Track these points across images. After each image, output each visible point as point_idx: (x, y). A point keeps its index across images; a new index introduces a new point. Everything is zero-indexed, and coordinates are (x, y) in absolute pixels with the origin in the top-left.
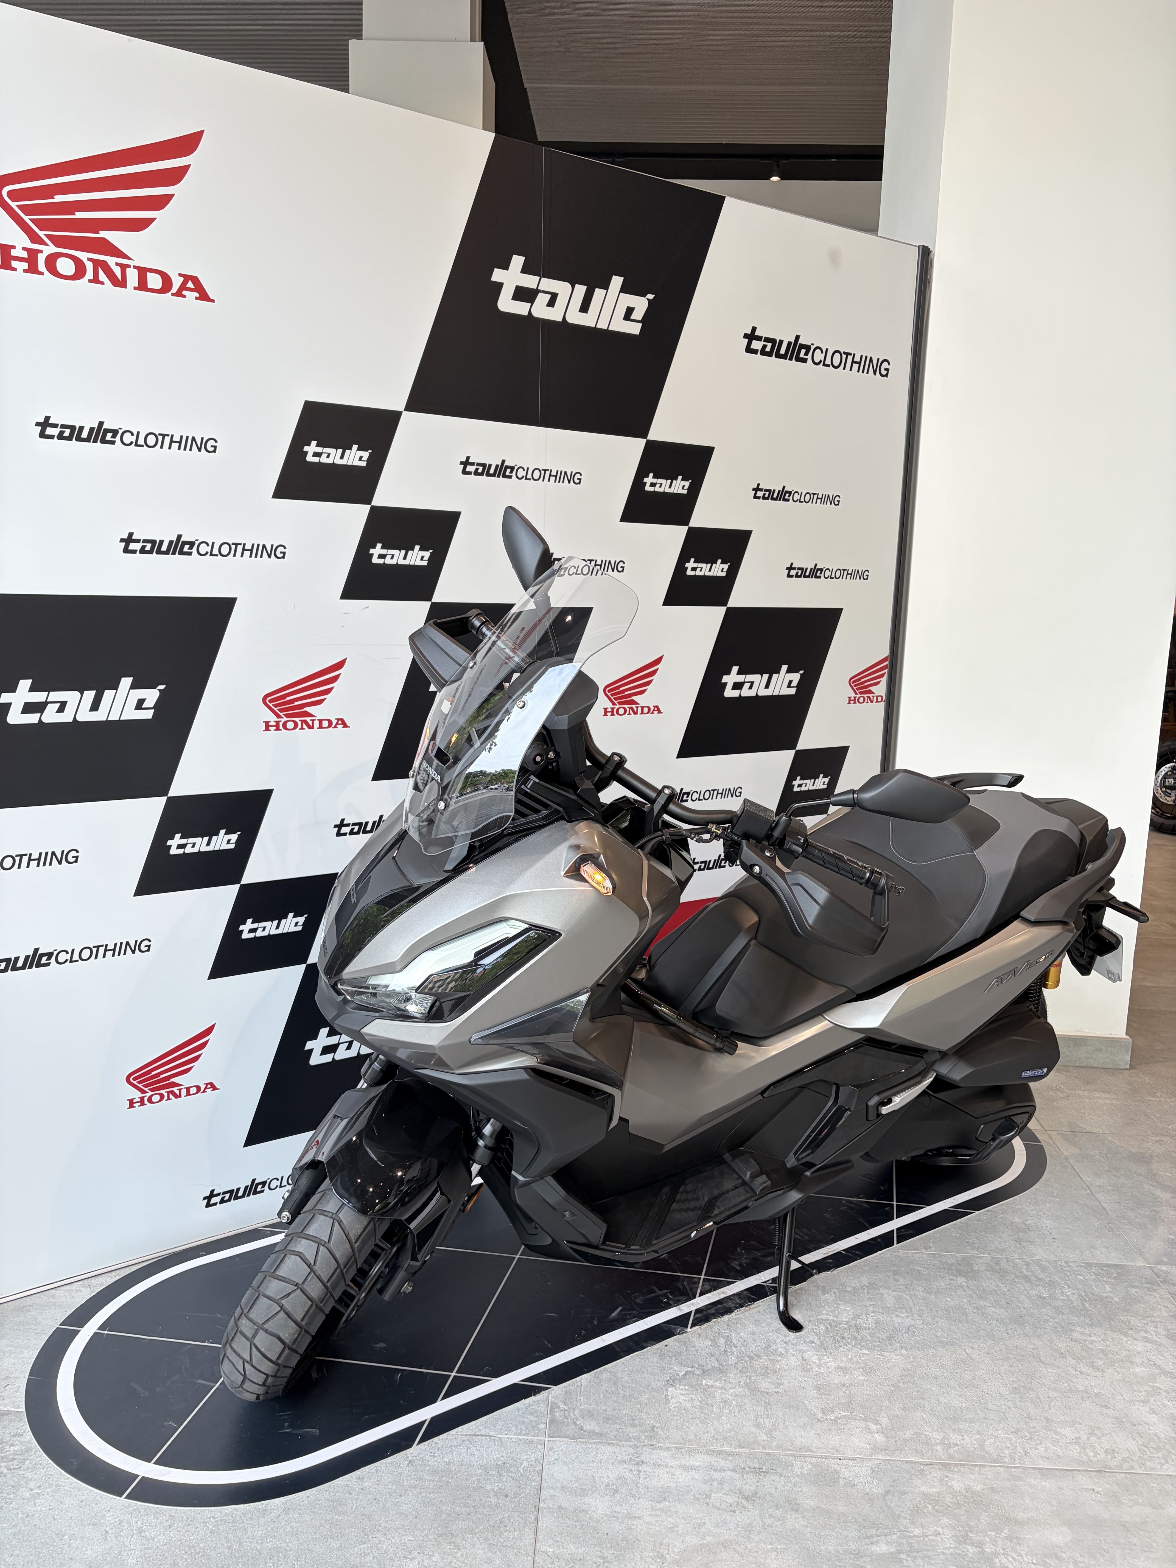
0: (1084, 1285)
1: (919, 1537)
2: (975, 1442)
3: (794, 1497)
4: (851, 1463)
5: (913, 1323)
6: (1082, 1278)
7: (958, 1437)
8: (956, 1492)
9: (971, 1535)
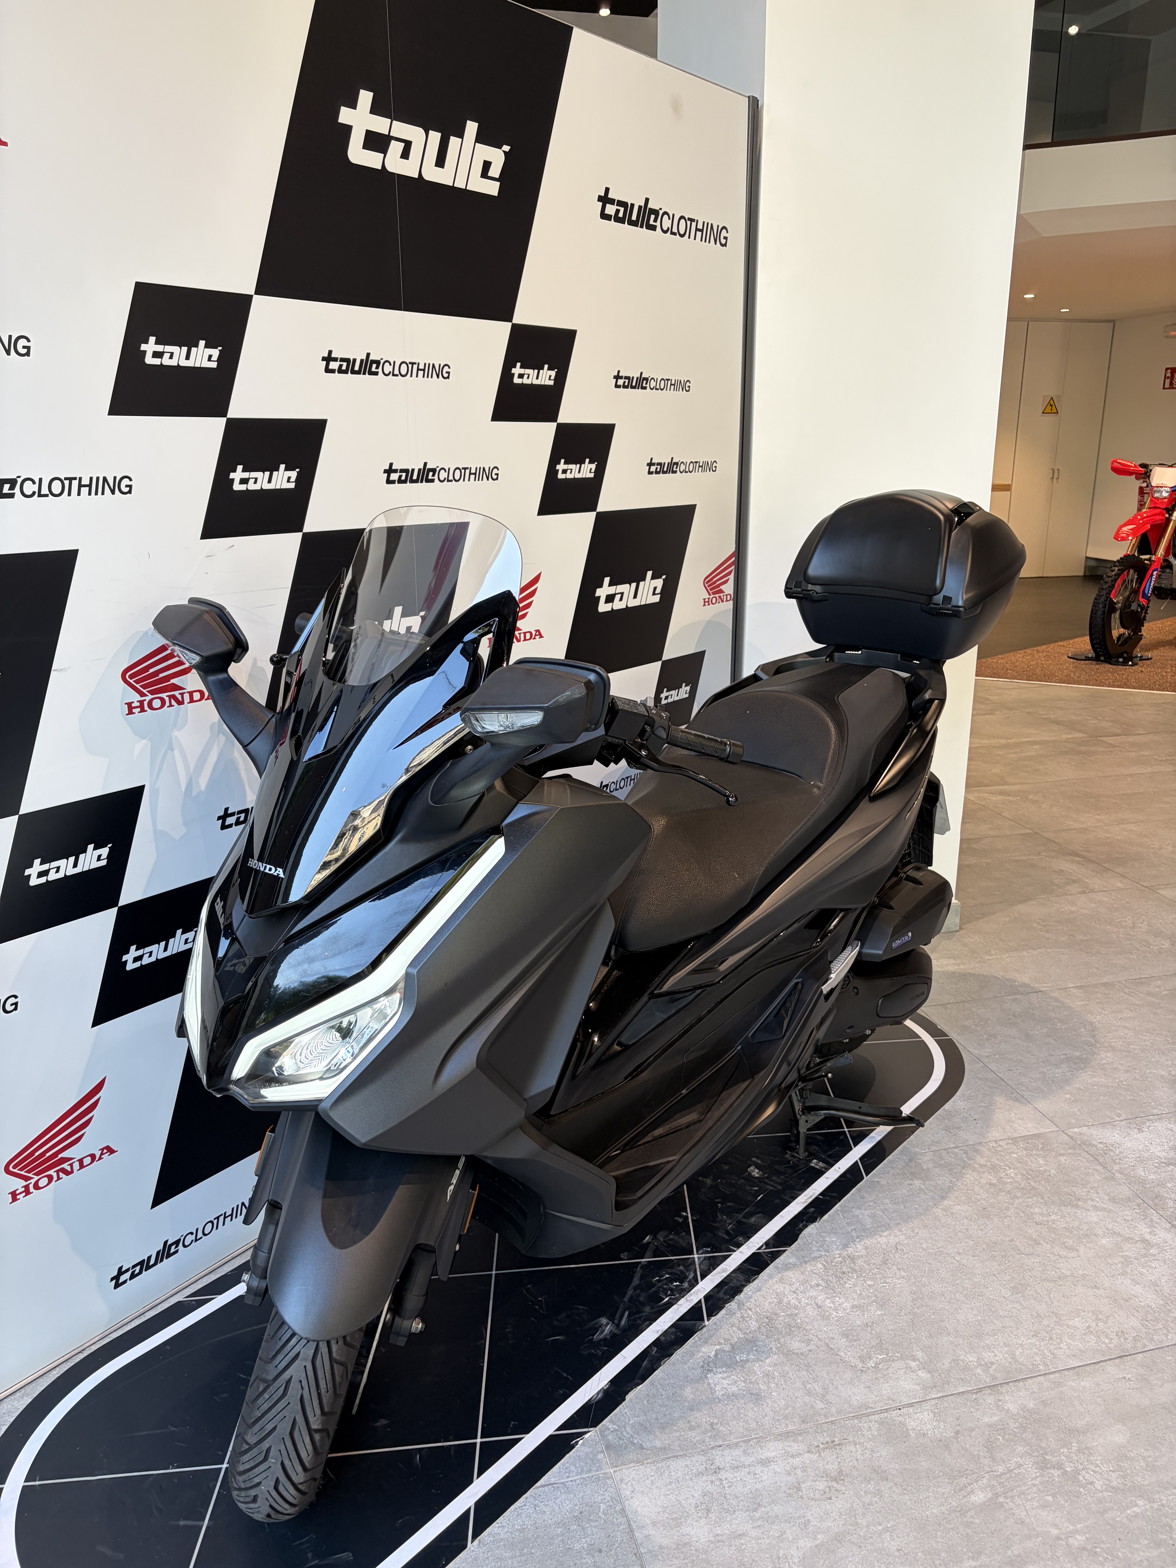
0: (1020, 1162)
1: (1005, 1474)
2: (1006, 1355)
3: (877, 1464)
4: (911, 1410)
5: (897, 1240)
6: (1015, 1156)
7: (990, 1354)
8: (1015, 1415)
9: (1048, 1457)
